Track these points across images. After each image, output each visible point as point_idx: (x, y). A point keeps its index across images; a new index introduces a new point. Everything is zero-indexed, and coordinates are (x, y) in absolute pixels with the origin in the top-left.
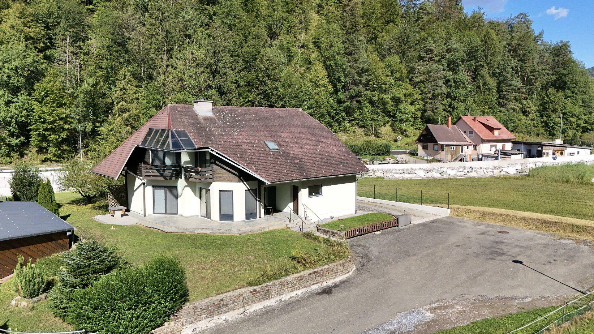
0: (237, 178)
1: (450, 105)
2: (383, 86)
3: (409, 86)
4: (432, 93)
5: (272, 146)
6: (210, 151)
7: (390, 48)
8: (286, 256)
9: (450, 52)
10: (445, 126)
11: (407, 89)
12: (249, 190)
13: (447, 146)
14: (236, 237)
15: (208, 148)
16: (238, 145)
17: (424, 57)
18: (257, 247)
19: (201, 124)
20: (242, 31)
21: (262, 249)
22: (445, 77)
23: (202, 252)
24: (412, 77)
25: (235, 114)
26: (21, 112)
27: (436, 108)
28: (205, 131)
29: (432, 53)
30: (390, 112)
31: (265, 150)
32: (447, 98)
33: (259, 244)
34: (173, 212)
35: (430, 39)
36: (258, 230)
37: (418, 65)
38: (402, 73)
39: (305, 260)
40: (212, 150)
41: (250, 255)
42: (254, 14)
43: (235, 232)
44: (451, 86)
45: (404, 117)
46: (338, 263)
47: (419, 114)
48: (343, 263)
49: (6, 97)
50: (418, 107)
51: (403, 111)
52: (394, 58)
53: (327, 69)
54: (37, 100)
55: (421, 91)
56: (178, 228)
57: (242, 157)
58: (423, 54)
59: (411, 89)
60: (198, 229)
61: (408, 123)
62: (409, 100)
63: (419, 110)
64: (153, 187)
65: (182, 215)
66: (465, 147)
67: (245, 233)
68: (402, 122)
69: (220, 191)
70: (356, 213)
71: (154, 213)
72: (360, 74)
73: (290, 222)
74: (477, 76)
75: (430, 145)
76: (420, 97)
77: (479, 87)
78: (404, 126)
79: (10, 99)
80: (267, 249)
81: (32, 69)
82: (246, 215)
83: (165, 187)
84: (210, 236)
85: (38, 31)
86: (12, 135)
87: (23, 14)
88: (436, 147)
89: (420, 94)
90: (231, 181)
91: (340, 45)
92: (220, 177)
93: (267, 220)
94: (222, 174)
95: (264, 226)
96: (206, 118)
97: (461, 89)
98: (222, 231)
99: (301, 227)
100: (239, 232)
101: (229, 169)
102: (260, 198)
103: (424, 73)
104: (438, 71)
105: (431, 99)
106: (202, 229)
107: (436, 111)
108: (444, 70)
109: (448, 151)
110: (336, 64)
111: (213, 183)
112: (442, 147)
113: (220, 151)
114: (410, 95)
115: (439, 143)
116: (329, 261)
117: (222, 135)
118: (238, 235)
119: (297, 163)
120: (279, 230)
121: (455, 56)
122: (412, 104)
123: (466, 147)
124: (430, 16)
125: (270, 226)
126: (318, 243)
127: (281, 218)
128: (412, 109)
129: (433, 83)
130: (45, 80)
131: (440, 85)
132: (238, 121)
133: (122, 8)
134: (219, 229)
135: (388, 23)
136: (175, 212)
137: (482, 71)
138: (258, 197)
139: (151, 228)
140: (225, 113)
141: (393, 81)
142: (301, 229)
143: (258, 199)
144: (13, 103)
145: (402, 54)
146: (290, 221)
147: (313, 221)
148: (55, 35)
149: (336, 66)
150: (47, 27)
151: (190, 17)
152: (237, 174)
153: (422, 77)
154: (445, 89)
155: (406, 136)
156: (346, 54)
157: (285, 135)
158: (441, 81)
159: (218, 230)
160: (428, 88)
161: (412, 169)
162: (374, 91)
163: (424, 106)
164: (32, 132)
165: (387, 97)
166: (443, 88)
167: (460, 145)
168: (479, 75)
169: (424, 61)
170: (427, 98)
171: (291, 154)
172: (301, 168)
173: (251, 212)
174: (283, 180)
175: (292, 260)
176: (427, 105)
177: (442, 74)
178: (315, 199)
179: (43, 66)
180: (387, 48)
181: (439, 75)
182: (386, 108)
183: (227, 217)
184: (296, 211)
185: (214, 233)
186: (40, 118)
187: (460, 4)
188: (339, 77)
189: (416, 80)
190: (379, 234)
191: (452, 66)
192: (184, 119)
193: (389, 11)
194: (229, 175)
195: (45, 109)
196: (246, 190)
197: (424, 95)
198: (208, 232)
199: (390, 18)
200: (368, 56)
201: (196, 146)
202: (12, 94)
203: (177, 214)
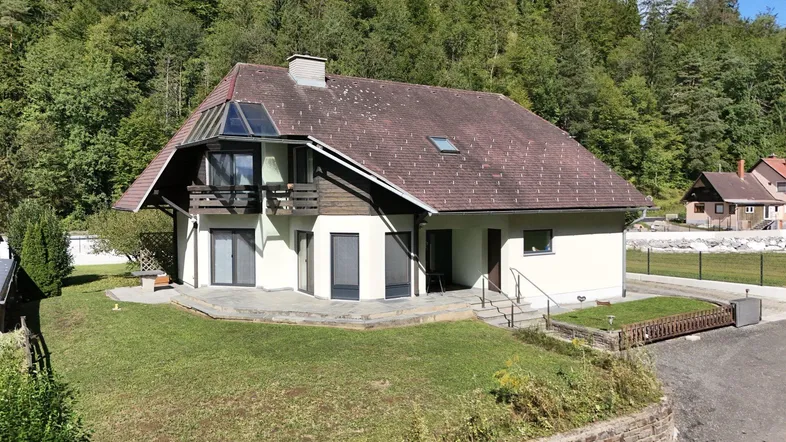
0: (367, 206)
1: (730, 150)
2: (621, 121)
3: (661, 122)
4: (700, 131)
5: (445, 145)
6: (310, 145)
7: (628, 69)
8: (478, 391)
9: (728, 69)
10: (734, 175)
11: (658, 127)
12: (392, 233)
13: (741, 205)
14: (358, 332)
15: (305, 138)
16: (372, 138)
17: (685, 78)
18: (402, 357)
19: (300, 98)
20: (410, 50)
21: (414, 364)
22: (721, 107)
23: (264, 365)
24: (667, 108)
25: (371, 91)
26: (100, 157)
27: (708, 155)
28: (305, 110)
29: (698, 71)
30: (632, 161)
31: (428, 151)
32: (724, 138)
33: (408, 351)
34: (246, 282)
35: (693, 50)
36: (410, 321)
37: (676, 91)
38: (650, 103)
39: (536, 404)
40: (315, 144)
41: (379, 379)
42: (426, 27)
43: (356, 323)
44: (731, 121)
45: (655, 168)
46: (639, 415)
47: (679, 164)
48: (652, 418)
49: (82, 136)
50: (677, 152)
51: (653, 159)
52: (636, 81)
53: (532, 100)
54: (122, 141)
55: (682, 128)
56: (239, 311)
57: (380, 160)
58: (683, 74)
59: (664, 127)
60: (281, 313)
61: (661, 177)
62: (664, 142)
63: (679, 157)
64: (212, 231)
65: (262, 288)
66: (772, 209)
67: (379, 324)
68: (651, 175)
69: (333, 235)
70: (624, 295)
71: (213, 283)
72: (585, 104)
73: (483, 306)
74: (772, 105)
75: (709, 205)
76: (679, 138)
77: (777, 122)
78: (654, 182)
79: (87, 139)
80: (426, 365)
81: (117, 98)
82: (388, 287)
83: (234, 231)
84: (300, 328)
85: (133, 51)
86: (90, 190)
87: (113, 30)
88: (720, 208)
89: (680, 134)
90: (356, 213)
91: (552, 61)
92: (333, 204)
93: (432, 301)
94: (337, 197)
95: (423, 313)
96: (310, 91)
97: (747, 125)
98: (330, 318)
99: (510, 318)
100: (367, 322)
101: (351, 186)
102: (417, 252)
103: (686, 102)
104: (709, 98)
105: (699, 140)
106: (288, 313)
107: (707, 158)
108: (719, 96)
109: (742, 213)
110: (546, 89)
111: (320, 218)
112: (732, 208)
113: (330, 145)
114: (664, 135)
115: (726, 200)
116: (609, 409)
117: (340, 119)
118: (362, 329)
119: (500, 179)
120: (458, 322)
121: (738, 74)
122: (667, 148)
123: (774, 208)
124: (690, 22)
125: (439, 313)
126: (557, 355)
127: (462, 298)
128: (669, 155)
129: (701, 117)
130: (134, 114)
131: (714, 118)
132: (377, 101)
133: (247, 24)
134: (325, 313)
135: (622, 35)
136: (252, 282)
137: (781, 98)
138: (412, 249)
139: (192, 311)
140: (353, 86)
141: (636, 115)
142: (511, 323)
143: (412, 254)
144: (91, 144)
145: (650, 75)
146: (483, 303)
147: (534, 307)
148: (158, 58)
149: (547, 93)
150: (148, 49)
151: (336, 31)
152: (368, 196)
153: (684, 108)
154: (721, 126)
155: (660, 198)
156: (563, 74)
157: (470, 130)
158: (715, 112)
159: (322, 316)
160: (693, 124)
161: (684, 240)
162: (605, 129)
163: (687, 151)
164: (115, 186)
165: (629, 139)
166: (718, 123)
167: (762, 205)
168: (777, 103)
169: (685, 84)
170: (692, 138)
171: (485, 163)
172: (507, 188)
173: (398, 282)
174: (468, 208)
175: (499, 400)
176: (692, 150)
177: (716, 102)
178: (538, 260)
179: (133, 96)
180: (624, 68)
181: (712, 104)
182: (625, 154)
183: (346, 289)
184: (496, 285)
185: (312, 323)
186: (125, 164)
187: (736, 6)
188: (552, 109)
189: (674, 112)
190: (697, 341)
191: (733, 89)
192: (264, 86)
193: (624, 18)
194: (352, 200)
195: (133, 153)
196: (387, 234)
197: (687, 134)
198: (298, 320)
199: (626, 28)
200: (596, 78)
201: (279, 133)
202: (90, 133)
203: (254, 285)
